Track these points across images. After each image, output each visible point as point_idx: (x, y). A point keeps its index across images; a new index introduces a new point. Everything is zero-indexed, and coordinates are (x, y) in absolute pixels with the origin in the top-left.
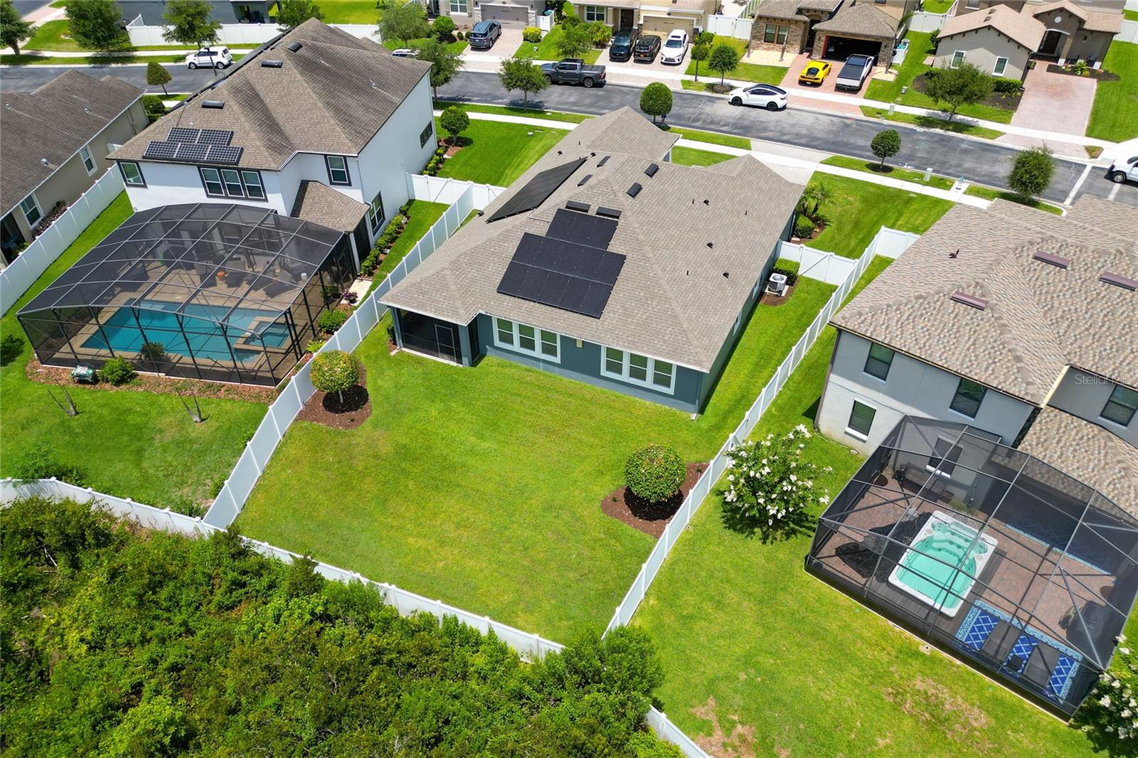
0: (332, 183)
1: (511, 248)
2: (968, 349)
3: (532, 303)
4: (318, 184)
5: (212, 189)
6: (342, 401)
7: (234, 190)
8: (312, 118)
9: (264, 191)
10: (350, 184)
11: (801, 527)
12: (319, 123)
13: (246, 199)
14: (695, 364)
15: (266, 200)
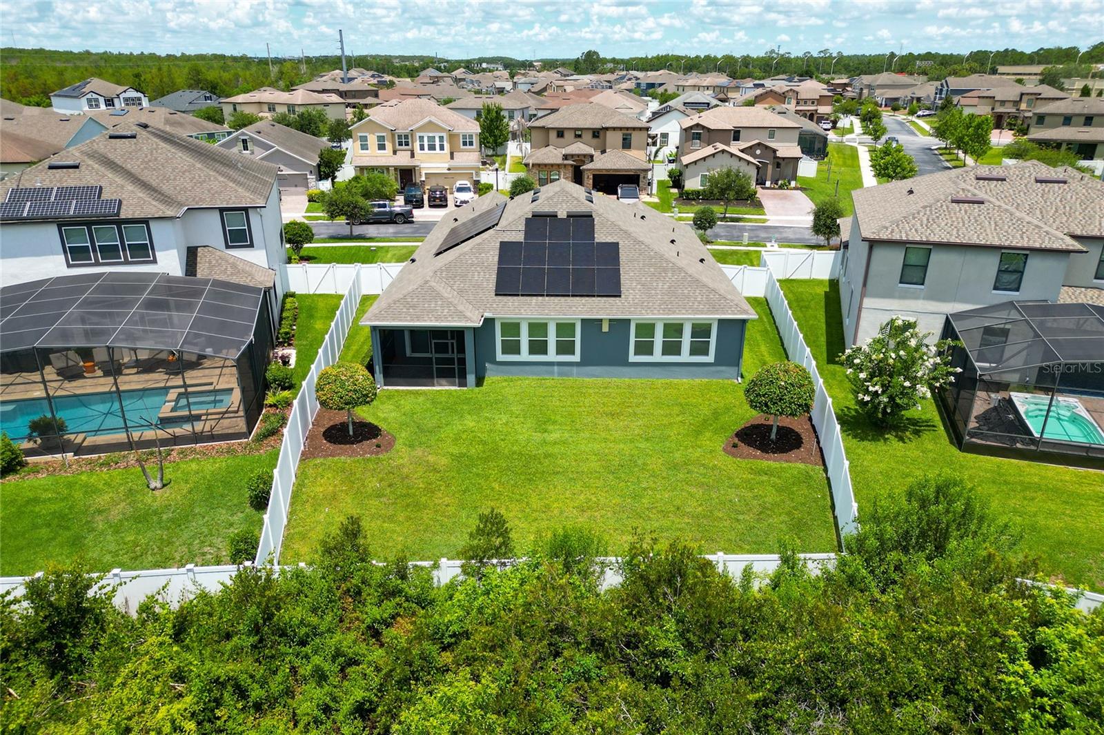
0: (228, 247)
1: (493, 258)
2: (995, 229)
3: (540, 298)
4: (210, 249)
5: (76, 254)
6: (351, 433)
7: (110, 252)
8: (194, 178)
9: (153, 249)
10: (251, 246)
11: (920, 426)
12: (204, 181)
13: (127, 263)
14: (741, 314)
15: (155, 261)
